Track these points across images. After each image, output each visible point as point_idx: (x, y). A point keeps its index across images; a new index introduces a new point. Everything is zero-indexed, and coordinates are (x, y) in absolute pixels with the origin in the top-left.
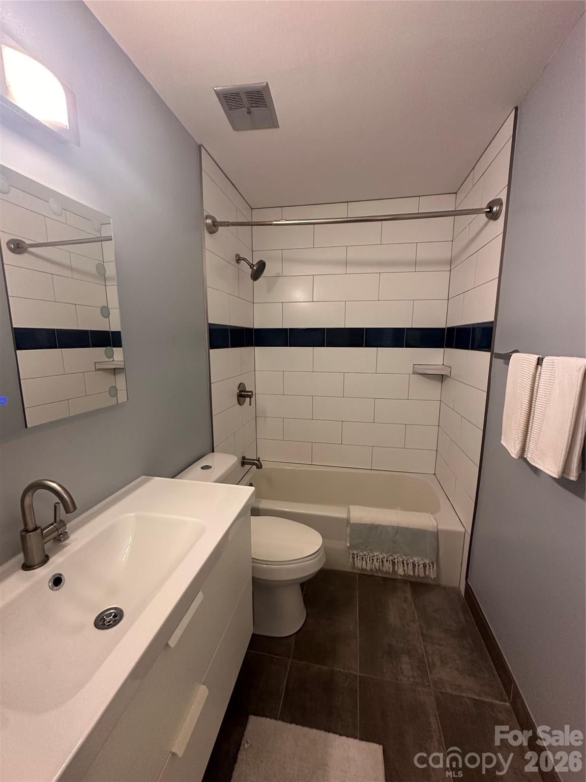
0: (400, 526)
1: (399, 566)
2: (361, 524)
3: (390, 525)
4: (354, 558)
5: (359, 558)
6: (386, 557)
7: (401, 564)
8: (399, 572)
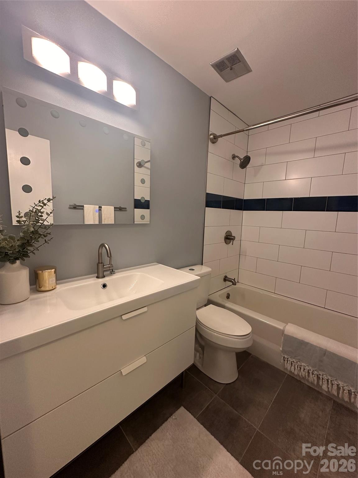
0: (328, 349)
1: (324, 382)
2: (293, 337)
3: (319, 346)
4: (285, 360)
5: (288, 362)
6: (312, 370)
7: (326, 382)
8: (323, 387)
